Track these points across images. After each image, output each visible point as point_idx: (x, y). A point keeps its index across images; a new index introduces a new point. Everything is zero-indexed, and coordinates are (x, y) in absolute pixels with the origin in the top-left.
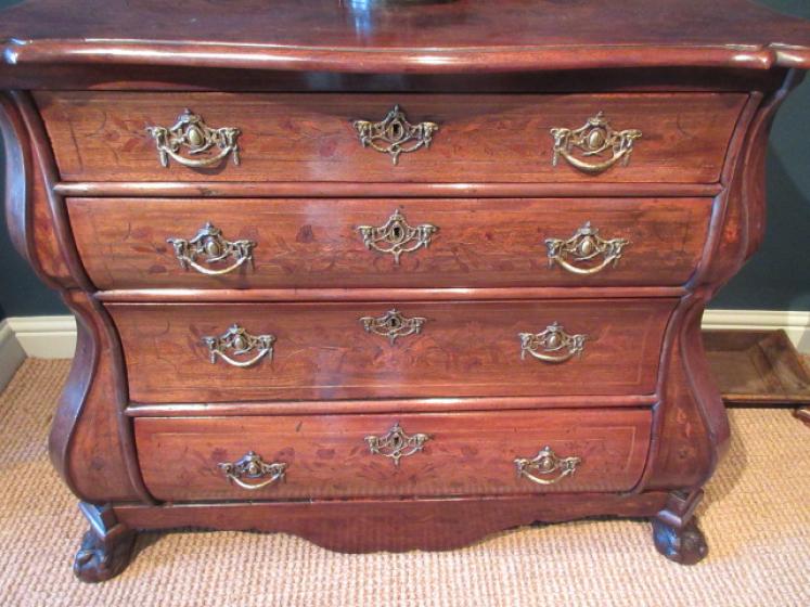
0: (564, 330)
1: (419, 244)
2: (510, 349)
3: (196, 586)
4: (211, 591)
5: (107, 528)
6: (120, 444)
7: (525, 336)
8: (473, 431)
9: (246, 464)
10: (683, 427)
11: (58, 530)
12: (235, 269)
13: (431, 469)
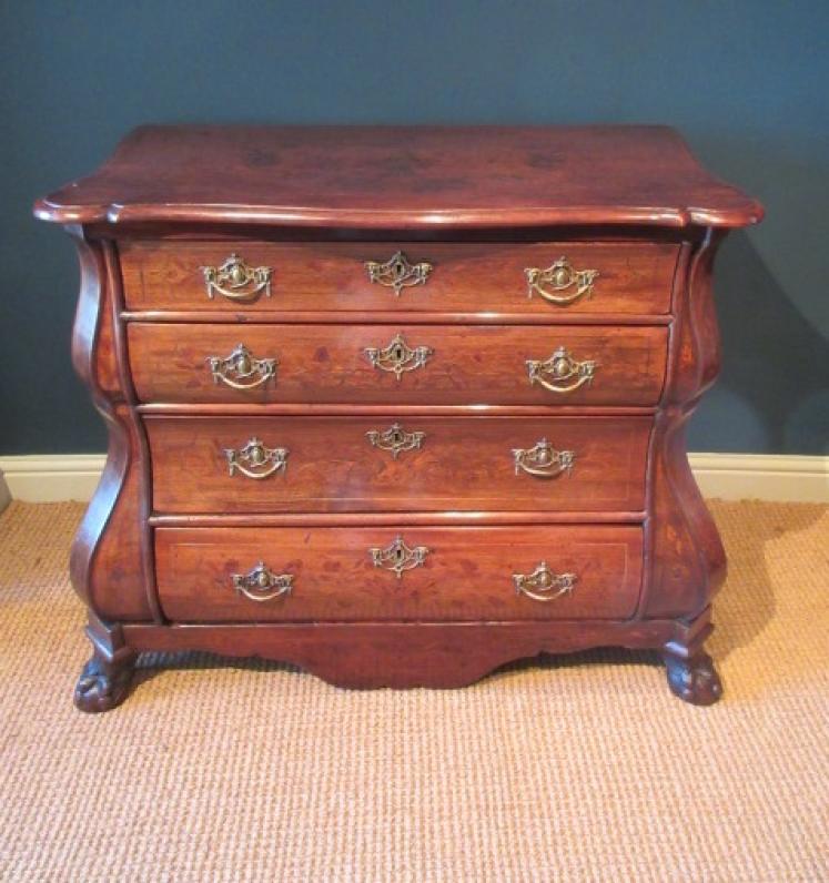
0: (553, 446)
1: (418, 364)
2: (504, 464)
3: (196, 718)
4: (211, 722)
5: (115, 648)
6: (141, 554)
7: (518, 452)
8: (470, 545)
9: (257, 574)
10: (674, 545)
11: (55, 665)
12: (260, 385)
13: (432, 585)
